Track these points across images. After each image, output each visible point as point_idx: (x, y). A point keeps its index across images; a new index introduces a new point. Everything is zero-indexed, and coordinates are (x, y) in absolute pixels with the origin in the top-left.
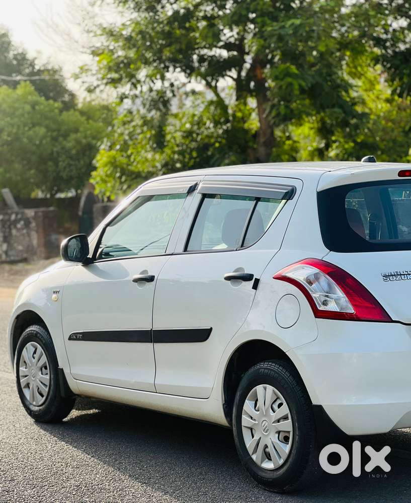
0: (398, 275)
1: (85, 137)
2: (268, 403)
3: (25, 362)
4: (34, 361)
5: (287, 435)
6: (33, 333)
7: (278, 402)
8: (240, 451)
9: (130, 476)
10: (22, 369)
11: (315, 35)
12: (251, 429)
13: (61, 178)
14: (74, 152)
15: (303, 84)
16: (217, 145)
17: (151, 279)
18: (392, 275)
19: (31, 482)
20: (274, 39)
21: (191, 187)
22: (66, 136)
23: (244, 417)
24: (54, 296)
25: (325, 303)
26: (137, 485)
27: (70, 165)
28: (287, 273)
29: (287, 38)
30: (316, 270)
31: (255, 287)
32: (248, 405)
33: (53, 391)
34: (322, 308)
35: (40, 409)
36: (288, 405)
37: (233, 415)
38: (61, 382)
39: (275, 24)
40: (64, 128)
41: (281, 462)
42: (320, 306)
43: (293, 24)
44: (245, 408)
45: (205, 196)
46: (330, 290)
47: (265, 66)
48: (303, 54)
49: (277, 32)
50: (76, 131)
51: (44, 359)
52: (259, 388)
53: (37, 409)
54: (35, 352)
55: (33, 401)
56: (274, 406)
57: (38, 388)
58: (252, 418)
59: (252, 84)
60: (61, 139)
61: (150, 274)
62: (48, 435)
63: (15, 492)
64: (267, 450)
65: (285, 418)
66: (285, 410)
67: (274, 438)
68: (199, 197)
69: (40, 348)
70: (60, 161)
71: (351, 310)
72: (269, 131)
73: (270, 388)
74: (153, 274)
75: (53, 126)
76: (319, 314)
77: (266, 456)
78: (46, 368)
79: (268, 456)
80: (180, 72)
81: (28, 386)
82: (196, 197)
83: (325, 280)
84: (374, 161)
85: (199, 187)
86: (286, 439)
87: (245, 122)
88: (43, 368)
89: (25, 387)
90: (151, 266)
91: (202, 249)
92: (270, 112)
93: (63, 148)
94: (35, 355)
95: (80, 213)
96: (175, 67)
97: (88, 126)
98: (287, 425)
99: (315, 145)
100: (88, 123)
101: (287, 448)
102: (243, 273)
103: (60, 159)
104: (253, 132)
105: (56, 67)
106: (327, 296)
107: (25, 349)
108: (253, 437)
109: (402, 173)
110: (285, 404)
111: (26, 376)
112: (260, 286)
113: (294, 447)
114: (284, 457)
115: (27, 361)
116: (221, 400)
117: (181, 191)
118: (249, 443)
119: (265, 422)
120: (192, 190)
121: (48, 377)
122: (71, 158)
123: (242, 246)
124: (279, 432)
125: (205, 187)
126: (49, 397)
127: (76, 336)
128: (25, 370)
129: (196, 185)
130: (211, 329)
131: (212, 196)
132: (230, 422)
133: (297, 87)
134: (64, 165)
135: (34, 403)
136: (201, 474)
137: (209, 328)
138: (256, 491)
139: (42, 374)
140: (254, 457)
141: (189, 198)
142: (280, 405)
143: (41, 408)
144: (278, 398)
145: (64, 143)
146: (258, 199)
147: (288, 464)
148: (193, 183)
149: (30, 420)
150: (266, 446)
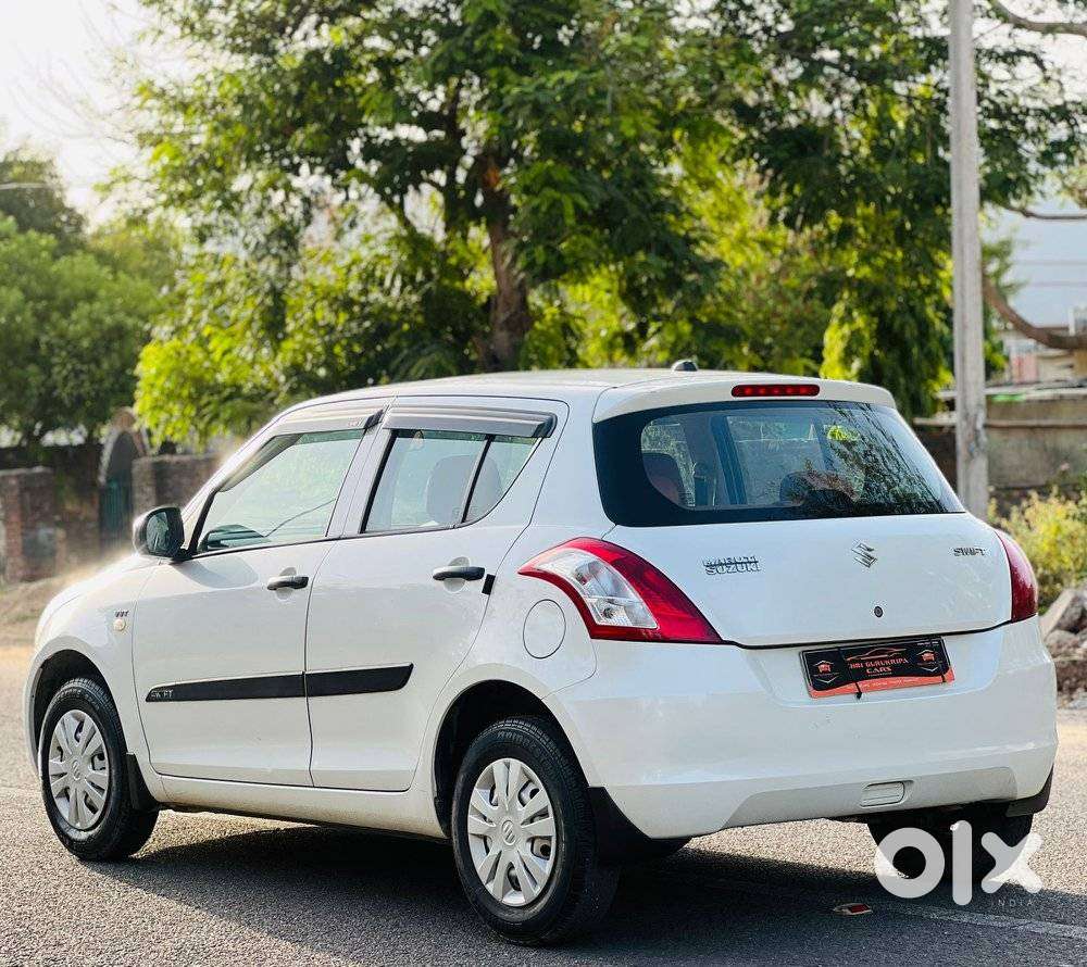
0: (731, 563)
1: (111, 312)
2: (514, 790)
3: (60, 749)
4: (79, 746)
5: (546, 843)
6: (76, 694)
7: (531, 787)
8: (465, 879)
9: (269, 933)
10: (53, 762)
11: (608, 102)
12: (485, 838)
13: (58, 402)
14: (85, 343)
15: (584, 203)
16: (406, 327)
17: (302, 583)
18: (721, 564)
19: (92, 947)
20: (526, 110)
21: (370, 419)
22: (66, 309)
23: (472, 818)
24: (118, 621)
25: (607, 614)
26: (284, 944)
27: (77, 373)
28: (543, 563)
29: (551, 109)
30: (591, 558)
31: (488, 589)
32: (478, 797)
33: (117, 800)
34: (602, 621)
35: (90, 837)
36: (547, 791)
37: (453, 815)
38: (132, 781)
39: (526, 80)
40: (62, 293)
41: (538, 890)
42: (599, 619)
43: (562, 81)
44: (473, 801)
45: (396, 433)
46: (618, 590)
47: (504, 164)
48: (582, 140)
49: (531, 98)
50: (91, 297)
51: (98, 740)
52: (498, 766)
53: (83, 836)
54: (80, 729)
55: (77, 820)
56: (523, 794)
57: (87, 796)
58: (485, 818)
59: (479, 200)
60: (55, 316)
61: (300, 574)
62: (109, 879)
63: (67, 960)
64: (513, 872)
65: (543, 814)
66: (542, 800)
67: (524, 849)
68: (386, 435)
69: (89, 722)
70: (55, 365)
71: (652, 624)
72: (517, 297)
73: (516, 764)
74: (303, 575)
75: (39, 290)
76: (597, 632)
77: (512, 884)
78: (101, 757)
79: (514, 884)
80: (323, 174)
81: (65, 793)
82: (381, 436)
83: (608, 573)
84: (694, 370)
85: (386, 419)
86: (545, 851)
87: (464, 278)
88: (96, 758)
89: (59, 796)
90: (301, 561)
91: (393, 528)
92: (514, 259)
93: (62, 336)
94: (79, 735)
95: (102, 479)
96: (312, 167)
97: (117, 287)
98: (547, 827)
99: (615, 324)
100: (116, 280)
101: (546, 867)
102: (465, 566)
103: (55, 360)
104: (484, 299)
105: (43, 158)
106: (611, 602)
107: (59, 724)
108: (488, 851)
109: (739, 390)
110: (542, 789)
111: (62, 775)
112: (496, 588)
113: (559, 863)
114: (542, 882)
115: (65, 747)
116: (430, 791)
117: (353, 425)
118: (481, 863)
119: (508, 823)
120: (372, 423)
121: (106, 774)
122: (79, 356)
123: (464, 520)
124: (532, 840)
125: (396, 418)
126: (108, 813)
127: (161, 694)
128: (59, 763)
129: (380, 414)
130: (412, 665)
131: (409, 434)
132: (447, 830)
133: (569, 210)
134: (65, 372)
135: (78, 825)
136: (397, 925)
137: (408, 665)
138: (494, 945)
139: (94, 769)
140: (490, 887)
141: (369, 438)
142: (534, 793)
143: (90, 833)
144: (531, 781)
145: (64, 323)
146: (490, 438)
147: (550, 891)
148: (374, 412)
149: (69, 858)
150: (511, 867)
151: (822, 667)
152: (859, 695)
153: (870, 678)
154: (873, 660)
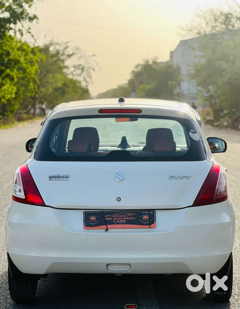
0: (58, 177)
151: (92, 218)
152: (107, 230)
153: (115, 224)
154: (118, 217)
